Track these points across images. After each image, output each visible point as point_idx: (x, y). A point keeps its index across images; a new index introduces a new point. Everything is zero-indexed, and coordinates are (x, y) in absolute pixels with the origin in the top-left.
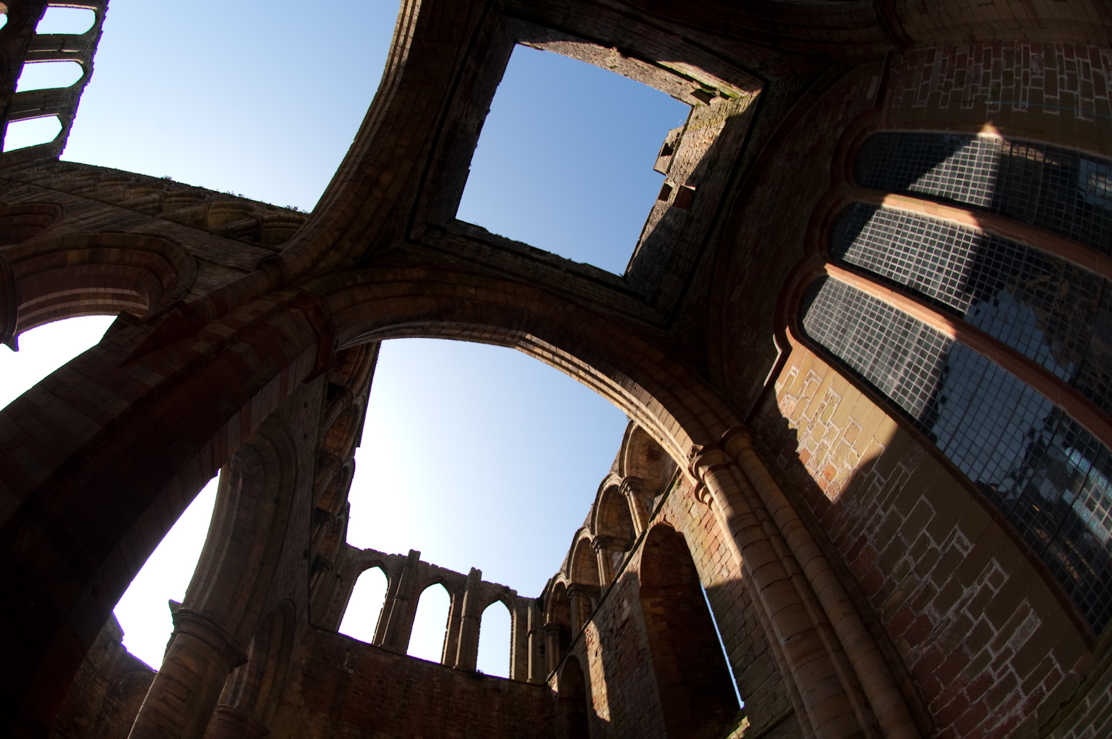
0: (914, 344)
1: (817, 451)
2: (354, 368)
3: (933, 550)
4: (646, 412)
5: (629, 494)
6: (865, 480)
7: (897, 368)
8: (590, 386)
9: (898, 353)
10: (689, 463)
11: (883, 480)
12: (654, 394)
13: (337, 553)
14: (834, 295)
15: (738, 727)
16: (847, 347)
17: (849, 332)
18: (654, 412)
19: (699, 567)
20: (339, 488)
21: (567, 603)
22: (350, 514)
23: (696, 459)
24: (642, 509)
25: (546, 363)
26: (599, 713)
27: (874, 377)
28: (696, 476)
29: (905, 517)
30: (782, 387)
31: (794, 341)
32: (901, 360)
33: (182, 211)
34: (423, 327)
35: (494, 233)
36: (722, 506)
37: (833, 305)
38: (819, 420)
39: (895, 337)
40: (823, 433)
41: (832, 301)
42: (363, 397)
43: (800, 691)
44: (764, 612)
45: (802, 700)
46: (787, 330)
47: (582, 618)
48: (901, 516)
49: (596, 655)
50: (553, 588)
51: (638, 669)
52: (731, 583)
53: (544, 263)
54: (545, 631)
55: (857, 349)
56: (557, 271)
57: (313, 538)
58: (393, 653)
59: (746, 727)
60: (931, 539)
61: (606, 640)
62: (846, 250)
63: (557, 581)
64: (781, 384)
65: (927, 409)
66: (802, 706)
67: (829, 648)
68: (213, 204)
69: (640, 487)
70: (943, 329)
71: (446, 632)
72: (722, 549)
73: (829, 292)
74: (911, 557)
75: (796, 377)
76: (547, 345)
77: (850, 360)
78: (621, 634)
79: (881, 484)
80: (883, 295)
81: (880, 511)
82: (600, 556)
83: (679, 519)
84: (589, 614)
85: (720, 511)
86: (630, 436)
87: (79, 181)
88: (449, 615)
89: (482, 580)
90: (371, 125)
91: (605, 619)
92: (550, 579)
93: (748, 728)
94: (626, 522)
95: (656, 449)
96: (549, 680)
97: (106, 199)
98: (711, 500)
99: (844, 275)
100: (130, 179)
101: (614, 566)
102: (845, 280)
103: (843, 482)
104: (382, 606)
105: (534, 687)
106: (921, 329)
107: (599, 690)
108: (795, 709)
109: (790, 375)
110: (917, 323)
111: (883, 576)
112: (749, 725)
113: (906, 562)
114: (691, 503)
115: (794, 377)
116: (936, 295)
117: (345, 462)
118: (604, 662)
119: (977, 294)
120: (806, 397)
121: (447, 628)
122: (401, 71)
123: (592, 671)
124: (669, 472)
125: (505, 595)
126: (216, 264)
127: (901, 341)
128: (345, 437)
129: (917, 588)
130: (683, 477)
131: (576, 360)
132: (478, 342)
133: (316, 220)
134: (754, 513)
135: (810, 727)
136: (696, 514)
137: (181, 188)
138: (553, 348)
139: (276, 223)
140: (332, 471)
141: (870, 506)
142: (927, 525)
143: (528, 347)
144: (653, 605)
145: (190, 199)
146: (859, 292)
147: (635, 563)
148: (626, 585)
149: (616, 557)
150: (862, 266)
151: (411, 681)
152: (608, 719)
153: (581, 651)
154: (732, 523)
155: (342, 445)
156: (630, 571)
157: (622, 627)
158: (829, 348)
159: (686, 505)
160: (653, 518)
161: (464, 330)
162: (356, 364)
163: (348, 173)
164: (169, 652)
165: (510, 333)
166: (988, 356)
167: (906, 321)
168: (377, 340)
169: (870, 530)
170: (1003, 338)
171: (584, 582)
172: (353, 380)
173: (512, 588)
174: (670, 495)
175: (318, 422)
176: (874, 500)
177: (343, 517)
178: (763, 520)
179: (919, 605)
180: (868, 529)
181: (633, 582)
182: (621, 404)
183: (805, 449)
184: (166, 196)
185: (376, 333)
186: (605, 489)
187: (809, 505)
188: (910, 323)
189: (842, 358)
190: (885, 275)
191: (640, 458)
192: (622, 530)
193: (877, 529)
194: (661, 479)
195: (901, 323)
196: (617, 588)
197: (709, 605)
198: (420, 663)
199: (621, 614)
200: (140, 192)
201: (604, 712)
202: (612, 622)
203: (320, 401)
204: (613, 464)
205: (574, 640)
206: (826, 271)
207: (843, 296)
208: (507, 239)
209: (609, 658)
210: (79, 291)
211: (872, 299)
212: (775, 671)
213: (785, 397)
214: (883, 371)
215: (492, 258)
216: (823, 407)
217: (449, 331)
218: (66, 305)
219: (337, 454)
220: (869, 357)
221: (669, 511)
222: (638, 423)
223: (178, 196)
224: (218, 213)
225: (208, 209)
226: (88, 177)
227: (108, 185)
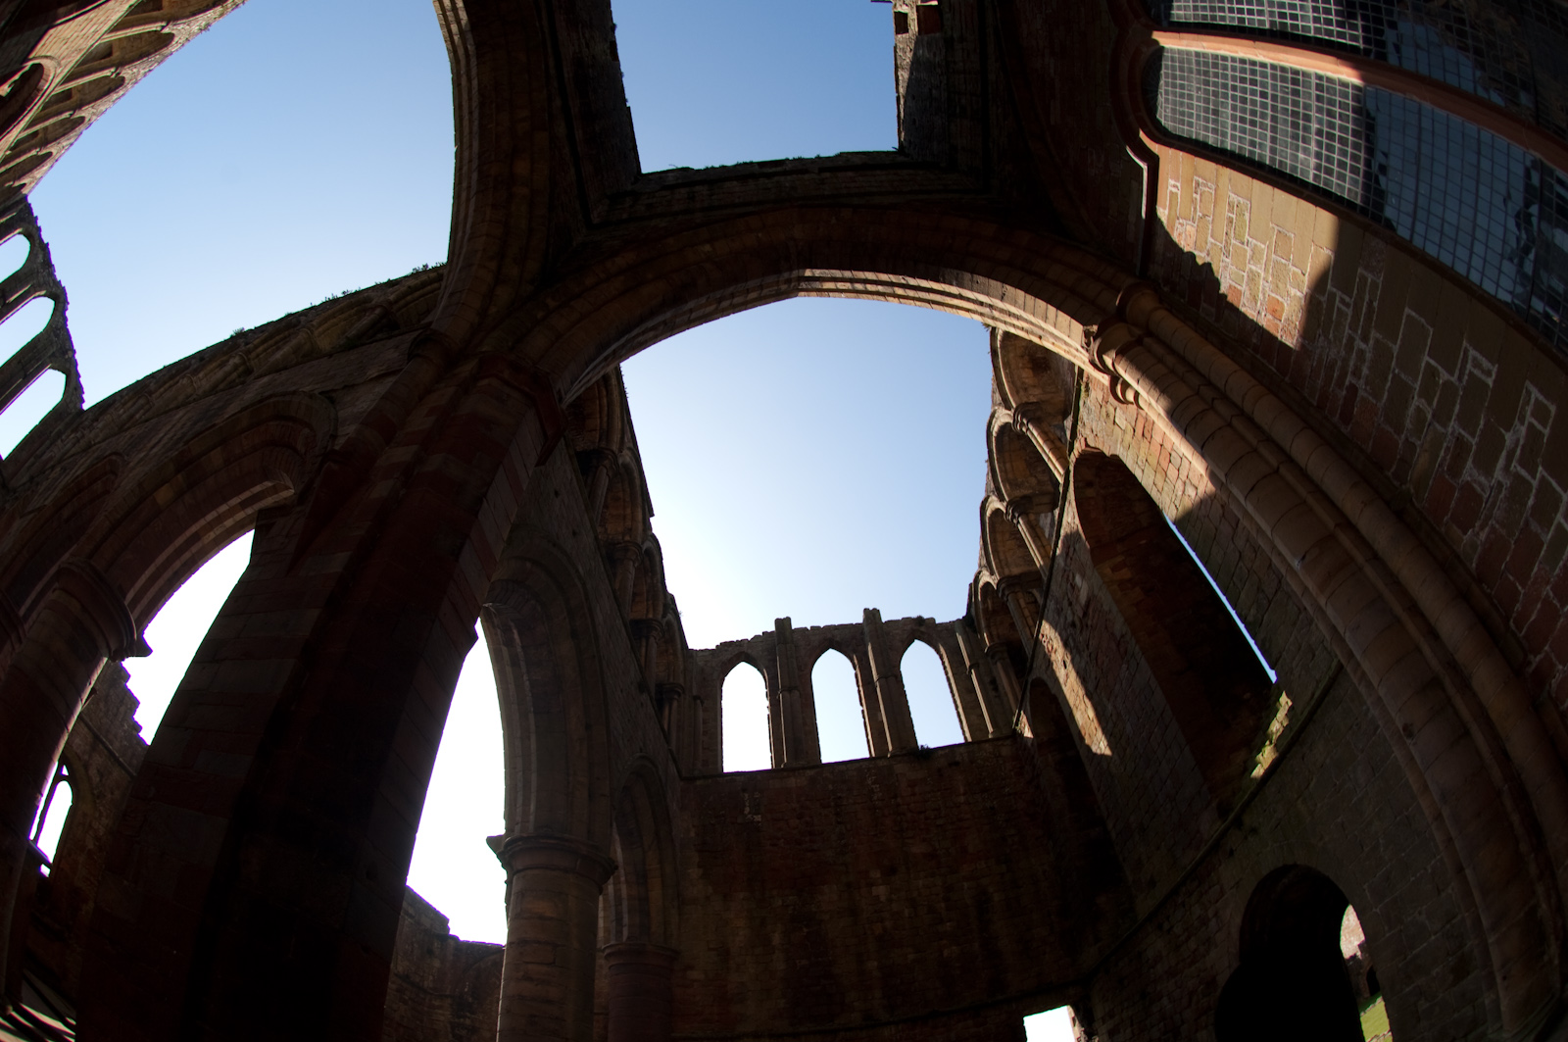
0: (1314, 103)
1: (1247, 284)
2: (601, 417)
3: (1447, 384)
4: (1005, 308)
5: (1028, 429)
6: (1325, 306)
7: (1305, 140)
8: (918, 303)
9: (1298, 121)
10: (1087, 355)
11: (1347, 299)
12: (1005, 281)
13: (682, 667)
14: (1182, 69)
15: (1277, 711)
16: (1229, 131)
17: (1223, 112)
18: (1015, 303)
19: (1154, 494)
20: (649, 581)
21: (1003, 608)
22: (679, 609)
23: (1094, 346)
24: (1053, 442)
25: (847, 297)
26: (1094, 749)
27: (1281, 162)
28: (1104, 369)
29: (1396, 344)
30: (1167, 212)
31: (1157, 146)
32: (1306, 129)
33: (278, 355)
34: (665, 323)
35: (702, 167)
36: (1153, 397)
37: (1186, 83)
38: (1233, 241)
39: (1284, 101)
40: (1245, 256)
41: (1182, 78)
42: (629, 449)
43: (1341, 631)
44: (1259, 530)
45: (1347, 645)
46: (1142, 135)
47: (1030, 622)
48: (1390, 345)
49: (1065, 667)
50: (978, 594)
51: (1124, 666)
52: (1204, 503)
53: (785, 173)
54: (989, 658)
55: (1243, 131)
56: (806, 176)
57: (643, 660)
58: (804, 768)
59: (1287, 708)
60: (1440, 368)
61: (1071, 640)
62: (1170, 7)
63: (981, 584)
64: (1165, 209)
65: (1366, 187)
66: (1351, 655)
67: (1360, 559)
68: (314, 323)
69: (1039, 413)
70: (1341, 73)
71: (863, 711)
72: (1176, 460)
73: (1173, 68)
74: (1423, 401)
75: (1179, 192)
76: (837, 273)
77: (1240, 148)
78: (1087, 626)
79: (1347, 305)
80: (1245, 49)
81: (1359, 344)
82: (1022, 528)
83: (1106, 437)
84: (1038, 613)
85: (1153, 406)
86: (999, 350)
87: (125, 412)
88: (858, 686)
89: (884, 620)
90: (467, 117)
91: (1059, 611)
92: (971, 585)
93: (1291, 709)
94: (1039, 470)
95: (1039, 355)
96: (1017, 724)
97: (172, 406)
98: (1137, 395)
99: (1183, 39)
100: (190, 365)
101: (1047, 535)
102: (1187, 46)
103: (1297, 316)
104: (767, 712)
105: (1000, 743)
106: (1314, 81)
107: (1084, 714)
108: (1343, 661)
109: (1171, 192)
110: (1305, 74)
111: (1396, 436)
112: (1290, 703)
113: (1419, 410)
114: (1112, 410)
115: (1177, 194)
116: (1312, 32)
117: (643, 543)
118: (1078, 673)
119: (1365, 18)
120: (1205, 216)
121: (861, 704)
122: (469, 36)
123: (1066, 690)
124: (1069, 379)
125: (921, 629)
126: (353, 386)
127: (1295, 104)
128: (628, 511)
129: (1445, 445)
130: (1088, 378)
131: (884, 277)
132: (746, 309)
133: (457, 264)
134: (1198, 393)
135: (1369, 685)
136: (1125, 422)
137: (263, 331)
138: (848, 274)
139: (409, 298)
140: (631, 563)
141: (1344, 341)
142: (1428, 349)
143: (814, 287)
144: (1114, 569)
145: (282, 336)
146: (1212, 55)
147: (1071, 519)
148: (1071, 554)
149: (1045, 521)
150: (1200, 21)
151: (840, 797)
152: (1108, 752)
153: (1044, 667)
154: (1175, 416)
155: (629, 523)
156: (1069, 532)
157: (1085, 614)
158: (1206, 140)
159: (1108, 415)
160: (1071, 449)
161: (720, 300)
162: (600, 412)
163: (469, 187)
164: (511, 908)
165: (781, 279)
166: (1415, 98)
167: (1290, 75)
168: (612, 367)
169: (1357, 373)
170: (1423, 70)
171: (1016, 571)
172: (606, 434)
173: (926, 616)
174: (1081, 409)
175: (583, 507)
176: (1347, 331)
177: (670, 616)
178: (1213, 399)
179: (1456, 468)
180: (1354, 374)
181: (1077, 547)
182: (968, 310)
183: (1230, 286)
184: (248, 352)
185: (606, 359)
186: (994, 434)
187: (1265, 361)
188: (1296, 77)
189: (1229, 148)
190: (1236, 23)
191: (1024, 375)
192: (1039, 482)
193: (1365, 371)
194: (1063, 394)
195: (1284, 80)
196: (1060, 562)
197: (1185, 544)
198: (844, 767)
199: (1078, 596)
200: (212, 371)
201: (1100, 745)
202: (1069, 612)
203: (575, 480)
204: (993, 397)
205: (1029, 656)
206: (1156, 42)
207: (1194, 67)
208: (723, 167)
209: (1083, 664)
210: (194, 529)
211: (1234, 60)
212: (1300, 613)
213: (1177, 225)
214: (1289, 151)
215: (713, 198)
216: (1231, 222)
217: (700, 313)
218: (187, 555)
219: (627, 538)
220: (1263, 137)
221: (1088, 432)
222: (1002, 328)
223: (263, 342)
224: (328, 329)
225: (312, 332)
226: (134, 400)
227: (166, 391)
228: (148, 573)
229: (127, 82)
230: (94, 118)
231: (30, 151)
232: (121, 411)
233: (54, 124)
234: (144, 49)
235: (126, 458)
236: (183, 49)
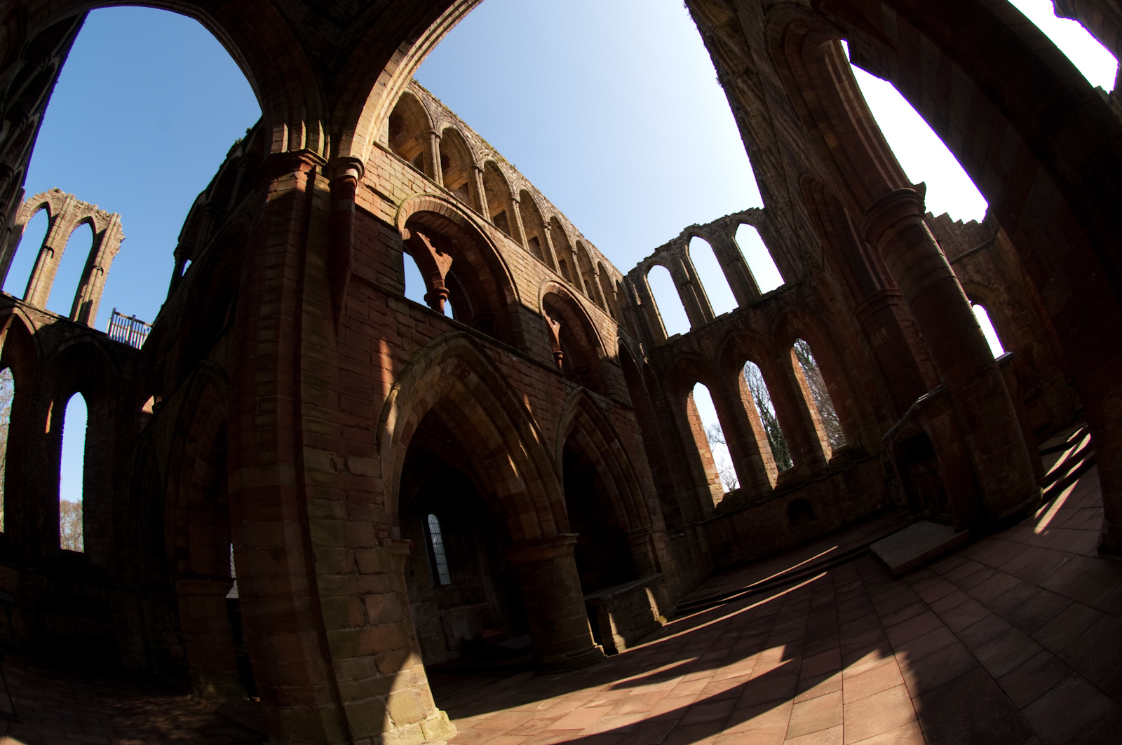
145: (720, 49)
223: (726, 62)
224: (713, 15)
225: (717, 26)
226: (763, 164)
227: (758, 138)
228: (878, 166)
229: (553, 215)
230: (577, 233)
231: (596, 283)
232: (769, 175)
233: (580, 267)
234: (531, 210)
235: (803, 170)
236: (529, 179)
